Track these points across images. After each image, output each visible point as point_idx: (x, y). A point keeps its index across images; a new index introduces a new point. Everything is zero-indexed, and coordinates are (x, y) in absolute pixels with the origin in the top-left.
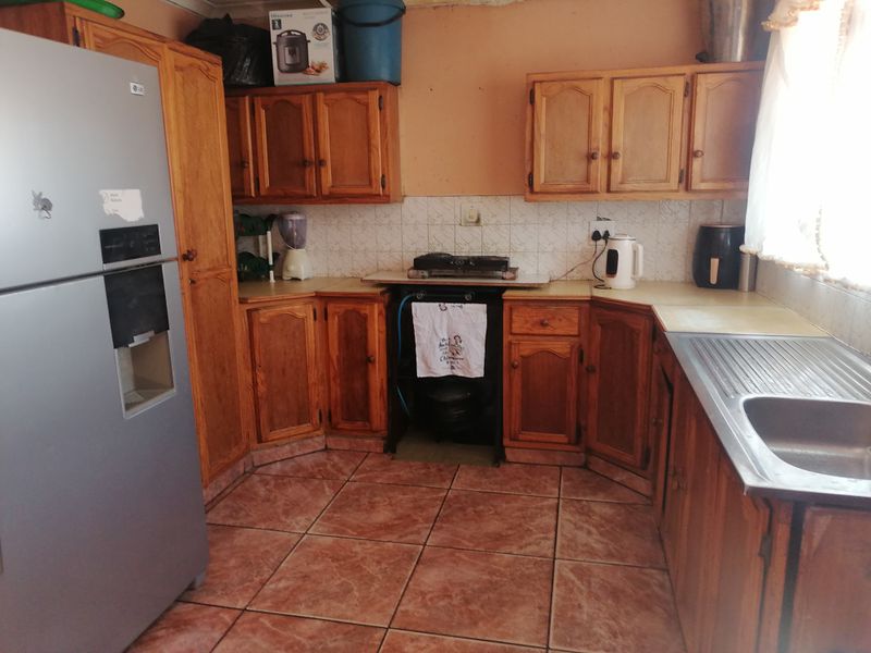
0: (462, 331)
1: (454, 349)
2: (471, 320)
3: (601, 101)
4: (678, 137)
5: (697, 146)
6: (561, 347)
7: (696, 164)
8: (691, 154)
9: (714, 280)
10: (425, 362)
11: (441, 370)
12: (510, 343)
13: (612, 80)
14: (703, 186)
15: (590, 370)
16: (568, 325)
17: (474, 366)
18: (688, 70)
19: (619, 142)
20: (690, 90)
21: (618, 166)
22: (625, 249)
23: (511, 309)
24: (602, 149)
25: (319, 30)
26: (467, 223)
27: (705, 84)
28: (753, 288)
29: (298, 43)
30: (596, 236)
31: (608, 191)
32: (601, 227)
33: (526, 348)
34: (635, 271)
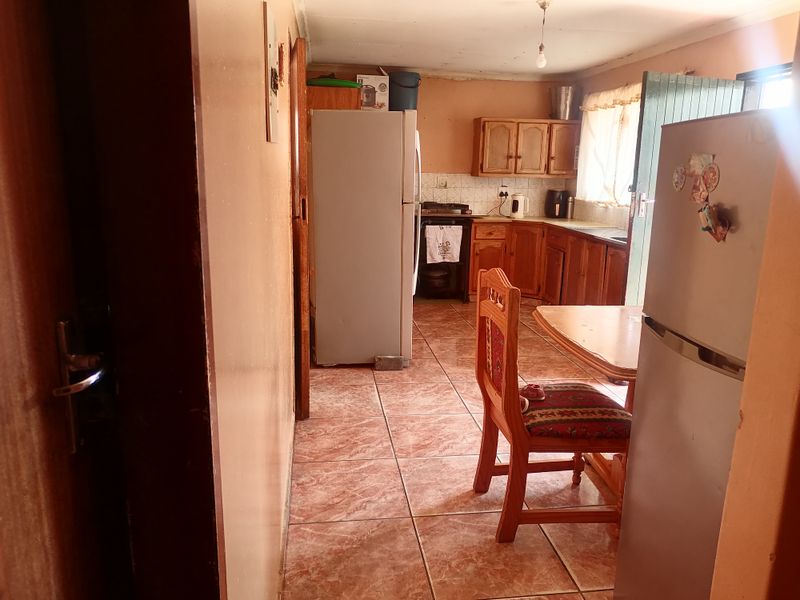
0: (450, 239)
1: (445, 248)
2: (454, 234)
3: (514, 132)
4: (545, 150)
5: (553, 154)
6: (497, 245)
7: (552, 162)
8: (549, 158)
9: (557, 214)
10: (431, 255)
11: (439, 259)
12: (475, 244)
13: (518, 124)
14: (555, 172)
15: (512, 254)
16: (500, 234)
17: (454, 256)
18: (549, 121)
19: (521, 151)
20: (550, 131)
21: (519, 162)
22: (521, 199)
23: (476, 228)
24: (514, 154)
25: (382, 87)
26: (440, 187)
27: (556, 128)
28: (572, 218)
29: (371, 92)
30: (502, 194)
31: (515, 173)
32: (504, 190)
33: (482, 246)
34: (525, 209)
